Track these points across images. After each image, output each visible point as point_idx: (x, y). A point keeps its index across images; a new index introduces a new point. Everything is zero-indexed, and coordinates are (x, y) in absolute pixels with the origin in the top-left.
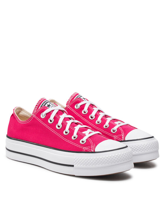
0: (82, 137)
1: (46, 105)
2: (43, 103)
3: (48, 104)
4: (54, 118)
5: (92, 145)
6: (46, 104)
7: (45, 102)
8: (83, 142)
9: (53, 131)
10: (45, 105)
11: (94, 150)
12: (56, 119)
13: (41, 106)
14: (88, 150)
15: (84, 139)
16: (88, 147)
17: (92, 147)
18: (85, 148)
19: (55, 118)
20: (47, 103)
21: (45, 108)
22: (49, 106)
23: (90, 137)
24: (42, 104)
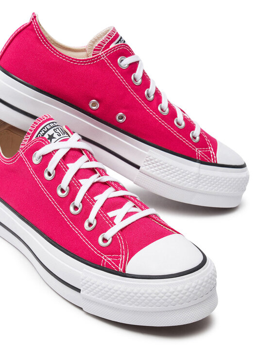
0: (106, 228)
1: (46, 136)
2: (41, 131)
3: (51, 132)
4: (55, 169)
5: (123, 255)
6: (45, 132)
7: (44, 128)
8: (105, 240)
9: (50, 198)
10: (44, 134)
11: (124, 270)
12: (60, 171)
13: (37, 136)
14: (112, 264)
15: (109, 234)
16: (113, 258)
17: (122, 258)
18: (105, 258)
19: (57, 168)
20: (48, 130)
21: (43, 141)
22: (51, 137)
23: (122, 230)
24: (39, 133)
